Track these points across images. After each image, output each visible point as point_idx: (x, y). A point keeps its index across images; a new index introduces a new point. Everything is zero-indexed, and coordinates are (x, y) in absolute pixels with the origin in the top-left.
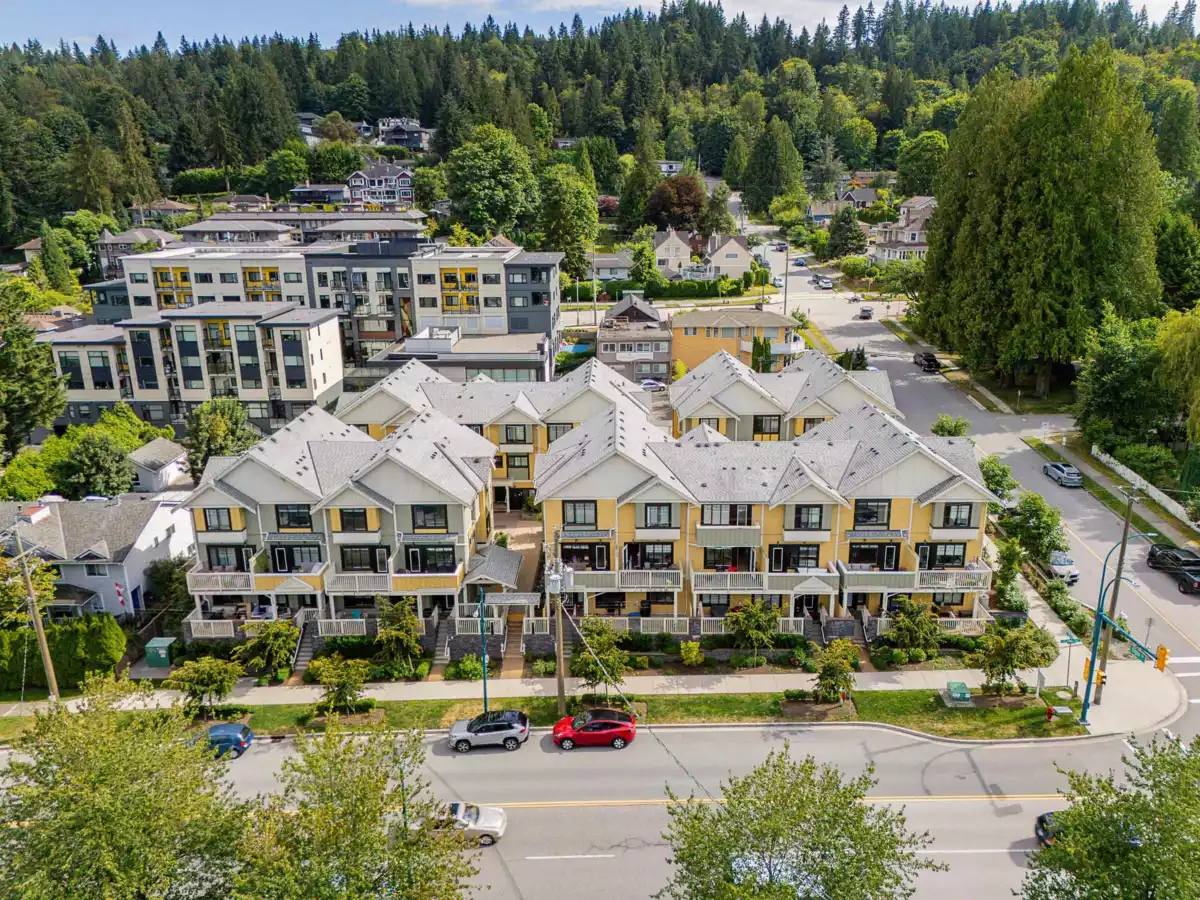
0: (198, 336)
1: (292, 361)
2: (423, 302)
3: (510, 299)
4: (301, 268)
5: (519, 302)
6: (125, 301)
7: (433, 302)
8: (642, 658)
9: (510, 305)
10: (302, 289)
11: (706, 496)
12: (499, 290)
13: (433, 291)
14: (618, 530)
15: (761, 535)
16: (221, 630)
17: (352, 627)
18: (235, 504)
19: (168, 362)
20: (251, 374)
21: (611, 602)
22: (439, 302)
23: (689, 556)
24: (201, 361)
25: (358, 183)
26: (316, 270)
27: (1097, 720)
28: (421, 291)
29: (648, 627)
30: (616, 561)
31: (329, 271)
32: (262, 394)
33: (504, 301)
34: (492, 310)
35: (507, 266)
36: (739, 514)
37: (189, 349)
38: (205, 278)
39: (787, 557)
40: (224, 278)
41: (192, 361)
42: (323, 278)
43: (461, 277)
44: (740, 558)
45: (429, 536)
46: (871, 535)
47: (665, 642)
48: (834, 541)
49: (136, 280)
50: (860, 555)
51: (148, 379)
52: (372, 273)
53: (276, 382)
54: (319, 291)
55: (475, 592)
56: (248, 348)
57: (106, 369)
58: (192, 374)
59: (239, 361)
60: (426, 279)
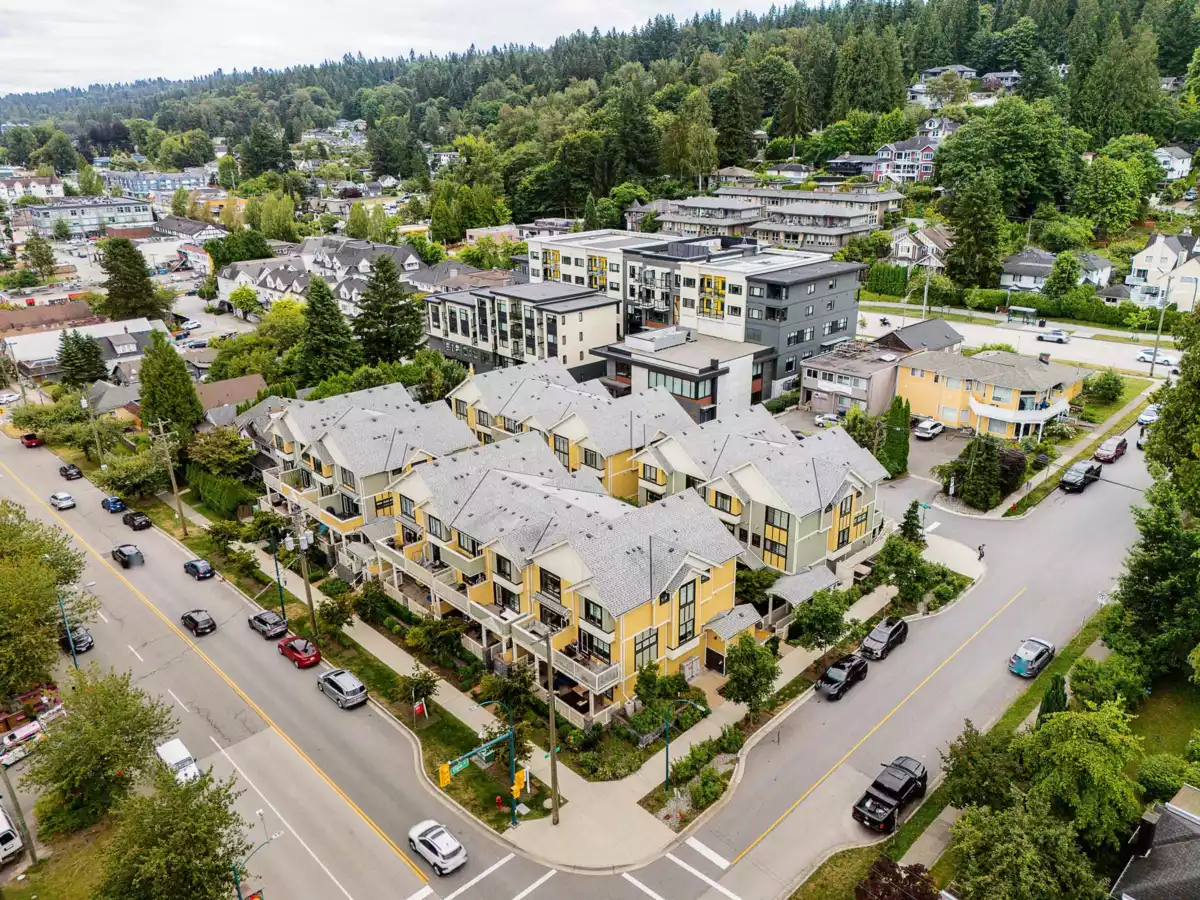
0: (507, 310)
1: (552, 339)
2: (686, 302)
3: (749, 310)
4: (621, 262)
5: (756, 314)
6: (529, 270)
7: (692, 304)
9: (748, 315)
10: (619, 278)
12: (740, 301)
13: (693, 293)
19: (493, 323)
22: (697, 304)
24: (508, 328)
25: (885, 156)
26: (630, 263)
28: (685, 292)
31: (636, 265)
33: (743, 312)
34: (734, 318)
35: (749, 279)
37: (502, 316)
38: (567, 260)
40: (576, 262)
41: (503, 327)
42: (633, 272)
43: (715, 284)
45: (348, 491)
46: (548, 603)
49: (533, 255)
51: (484, 331)
52: (658, 272)
53: (542, 350)
54: (630, 281)
56: (530, 322)
57: (467, 323)
58: (504, 337)
60: (690, 282)
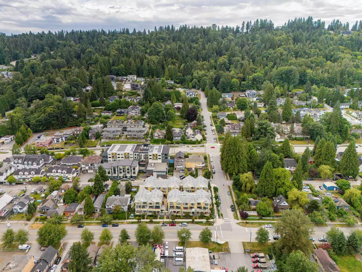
0: (122, 168)
1: (134, 171)
2: (150, 159)
3: (162, 158)
4: (133, 153)
5: (163, 159)
6: (107, 157)
7: (151, 158)
8: (177, 217)
10: (132, 156)
11: (184, 202)
12: (161, 157)
13: (151, 157)
14: (175, 205)
15: (188, 206)
16: (138, 214)
17: (151, 214)
18: (140, 202)
19: (118, 171)
20: (128, 172)
21: (175, 212)
23: (182, 208)
24: (122, 171)
25: (130, 110)
26: (134, 154)
27: (215, 225)
28: (150, 157)
29: (178, 214)
30: (175, 208)
31: (136, 154)
32: (130, 175)
34: (160, 160)
35: (162, 154)
36: (186, 204)
37: (121, 169)
38: (119, 154)
39: (191, 208)
40: (121, 154)
41: (121, 171)
42: (135, 155)
43: (155, 155)
44: (187, 208)
45: (157, 205)
46: (199, 206)
47: (179, 216)
48: (196, 206)
49: (109, 155)
50: (198, 207)
51: (115, 173)
52: (143, 154)
53: (131, 173)
54: (135, 156)
55: (162, 211)
56: (128, 169)
57: (110, 172)
58: (121, 173)
59: (127, 171)
60: (150, 155)
